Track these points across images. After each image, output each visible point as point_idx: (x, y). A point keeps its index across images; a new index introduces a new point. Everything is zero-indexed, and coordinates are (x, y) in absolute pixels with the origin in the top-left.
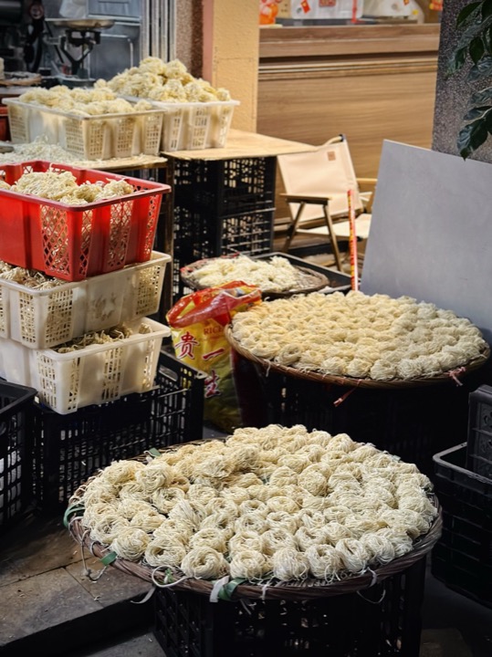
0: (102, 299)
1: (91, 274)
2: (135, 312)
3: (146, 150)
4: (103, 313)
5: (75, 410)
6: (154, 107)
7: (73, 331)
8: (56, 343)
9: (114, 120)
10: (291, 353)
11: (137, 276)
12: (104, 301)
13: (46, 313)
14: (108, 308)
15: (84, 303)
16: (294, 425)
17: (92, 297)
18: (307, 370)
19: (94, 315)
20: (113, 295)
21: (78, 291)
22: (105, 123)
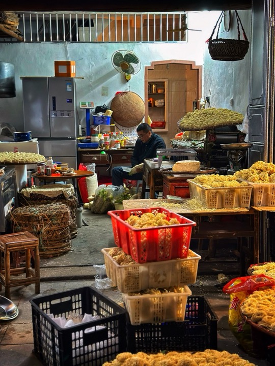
0: (158, 274)
1: (149, 261)
2: (179, 282)
3: (242, 205)
4: (159, 280)
5: (139, 324)
6: (249, 185)
7: (141, 286)
8: (131, 291)
9: (222, 190)
10: (258, 315)
11: (179, 264)
12: (159, 275)
13: (124, 276)
14: (161, 278)
15: (147, 274)
16: (234, 353)
17: (151, 271)
18: (261, 326)
19: (153, 280)
20: (164, 272)
21: (142, 268)
22: (217, 192)
